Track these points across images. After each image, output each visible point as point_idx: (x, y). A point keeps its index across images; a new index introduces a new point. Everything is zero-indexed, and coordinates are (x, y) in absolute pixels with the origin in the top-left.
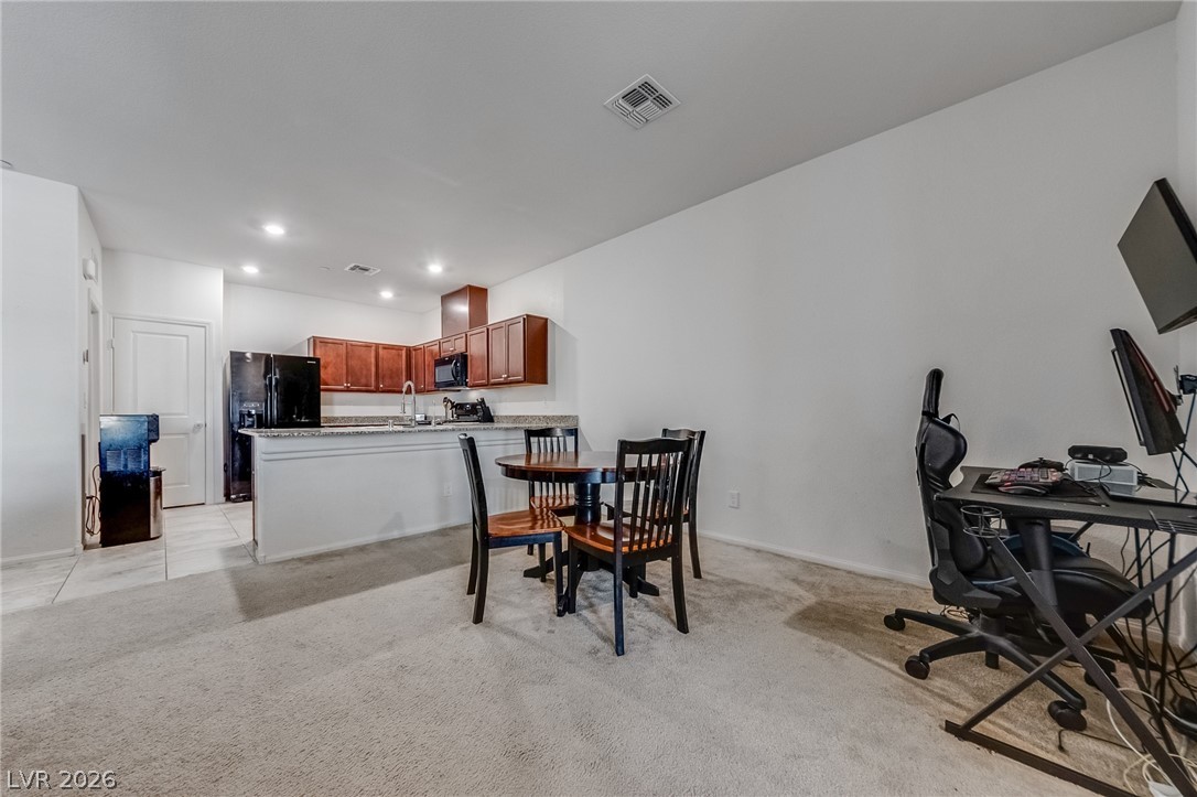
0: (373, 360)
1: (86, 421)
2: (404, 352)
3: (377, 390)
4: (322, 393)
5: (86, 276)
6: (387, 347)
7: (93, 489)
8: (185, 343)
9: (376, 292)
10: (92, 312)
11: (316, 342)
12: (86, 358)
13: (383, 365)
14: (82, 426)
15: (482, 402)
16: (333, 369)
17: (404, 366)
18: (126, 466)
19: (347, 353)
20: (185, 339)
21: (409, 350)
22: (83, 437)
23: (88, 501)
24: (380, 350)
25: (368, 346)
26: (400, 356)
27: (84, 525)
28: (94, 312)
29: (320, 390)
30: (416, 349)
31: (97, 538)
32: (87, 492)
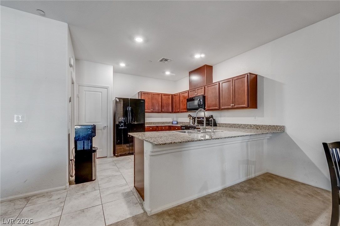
0: (160, 100)
1: (70, 128)
2: (170, 97)
3: (162, 112)
4: (145, 113)
5: (71, 66)
6: (165, 95)
7: (73, 157)
8: (101, 95)
9: (164, 72)
10: (72, 83)
11: (141, 93)
12: (70, 101)
13: (164, 102)
14: (69, 130)
15: (212, 116)
16: (147, 104)
17: (170, 102)
18: (84, 148)
19: (152, 97)
20: (101, 93)
21: (172, 95)
22: (69, 135)
23: (71, 161)
24: (163, 96)
25: (158, 94)
26: (169, 98)
27: (69, 173)
28: (73, 83)
29: (145, 112)
30: (175, 95)
31: (73, 178)
32: (70, 158)
